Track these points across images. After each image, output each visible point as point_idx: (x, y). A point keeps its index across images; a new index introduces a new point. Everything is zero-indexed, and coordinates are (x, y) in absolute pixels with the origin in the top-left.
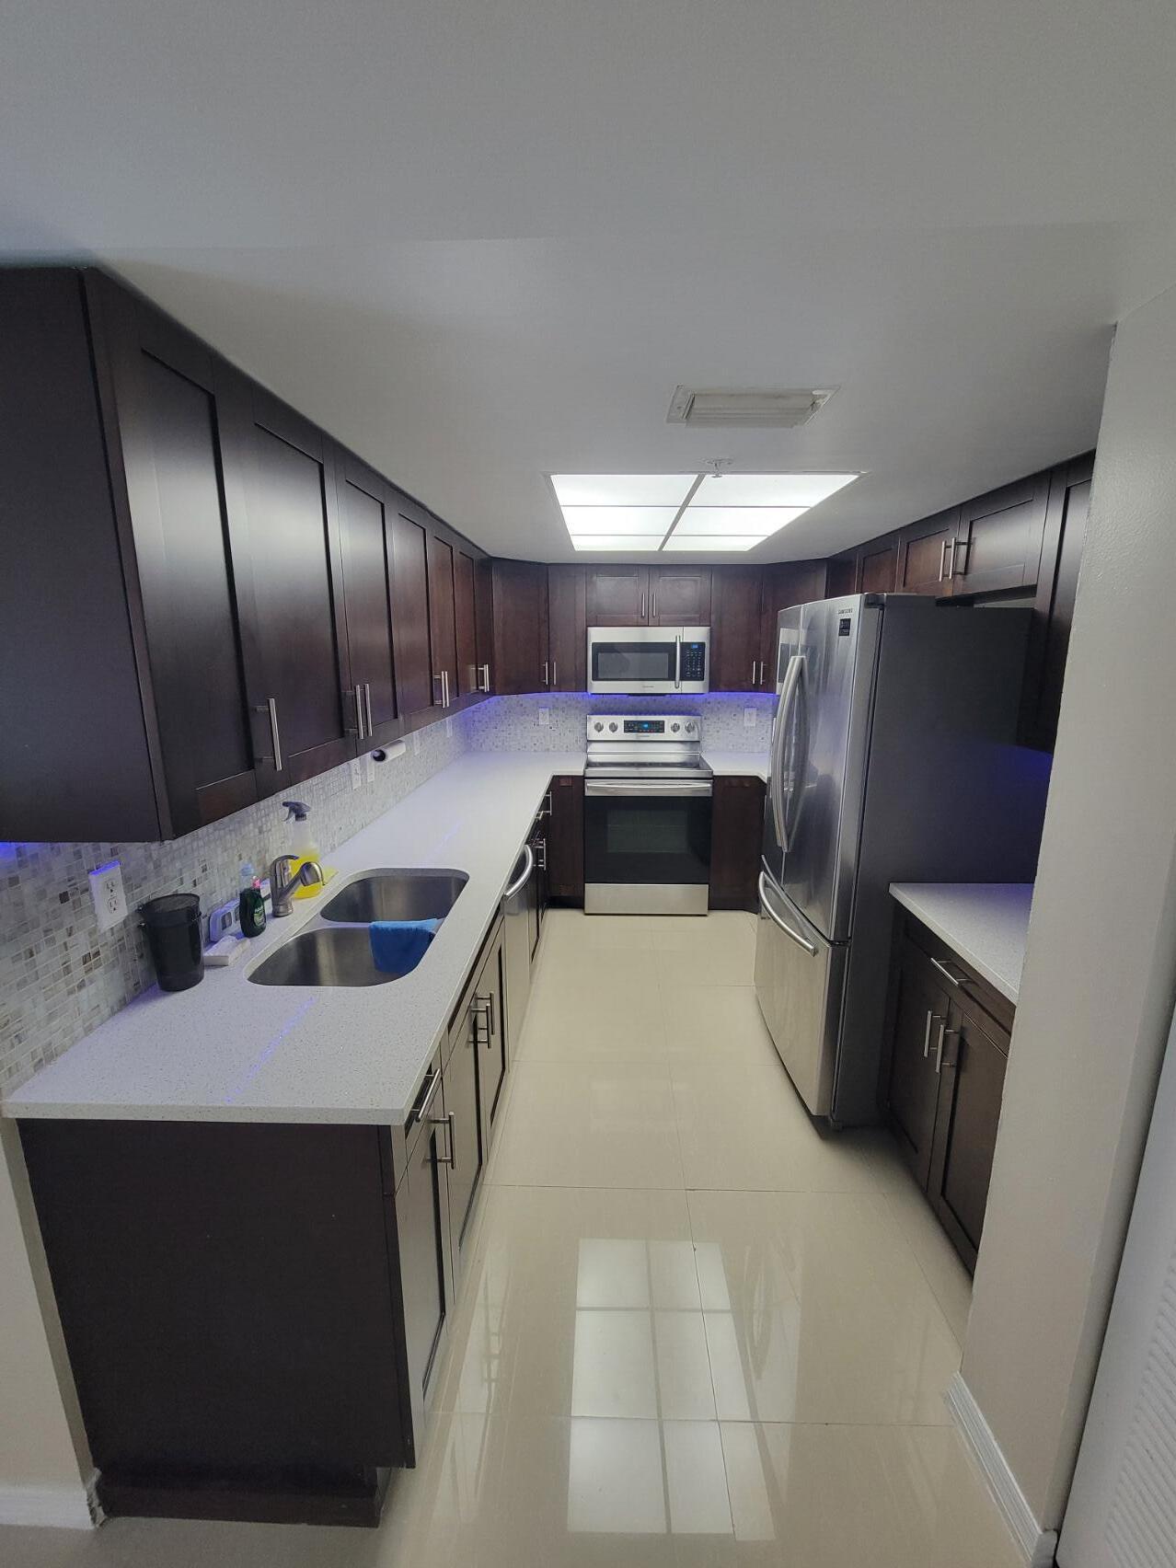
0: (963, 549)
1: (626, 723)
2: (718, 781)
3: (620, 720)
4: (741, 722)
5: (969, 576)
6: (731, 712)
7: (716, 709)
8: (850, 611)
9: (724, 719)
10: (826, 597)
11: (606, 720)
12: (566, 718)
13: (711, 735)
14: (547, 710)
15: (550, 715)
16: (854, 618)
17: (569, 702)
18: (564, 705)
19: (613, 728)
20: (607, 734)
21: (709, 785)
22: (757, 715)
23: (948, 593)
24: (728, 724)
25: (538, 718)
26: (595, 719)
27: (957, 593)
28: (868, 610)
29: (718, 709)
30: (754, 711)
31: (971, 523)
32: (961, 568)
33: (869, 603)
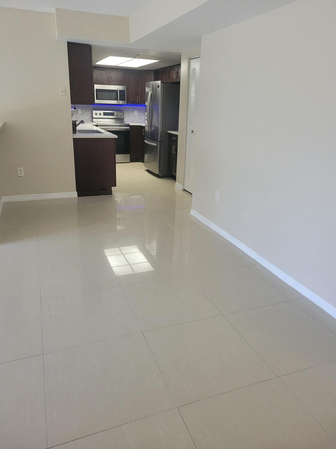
0: (177, 73)
1: (104, 113)
2: (131, 127)
3: (102, 112)
4: (134, 114)
5: (178, 78)
6: (131, 111)
7: (127, 110)
8: (159, 84)
9: (130, 113)
10: (154, 81)
11: (98, 112)
12: (86, 111)
13: (126, 117)
14: (80, 109)
15: (81, 110)
16: (160, 85)
17: (86, 107)
18: (85, 108)
19: (100, 114)
20: (98, 116)
21: (129, 128)
22: (138, 112)
23: (175, 81)
24: (130, 114)
25: (78, 111)
26: (94, 112)
27: (177, 81)
28: (162, 84)
29: (128, 110)
30: (137, 111)
31: (178, 69)
32: (177, 77)
33: (162, 83)
